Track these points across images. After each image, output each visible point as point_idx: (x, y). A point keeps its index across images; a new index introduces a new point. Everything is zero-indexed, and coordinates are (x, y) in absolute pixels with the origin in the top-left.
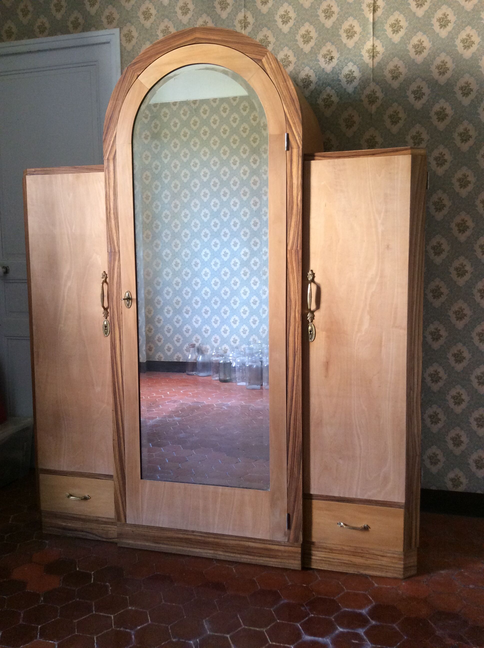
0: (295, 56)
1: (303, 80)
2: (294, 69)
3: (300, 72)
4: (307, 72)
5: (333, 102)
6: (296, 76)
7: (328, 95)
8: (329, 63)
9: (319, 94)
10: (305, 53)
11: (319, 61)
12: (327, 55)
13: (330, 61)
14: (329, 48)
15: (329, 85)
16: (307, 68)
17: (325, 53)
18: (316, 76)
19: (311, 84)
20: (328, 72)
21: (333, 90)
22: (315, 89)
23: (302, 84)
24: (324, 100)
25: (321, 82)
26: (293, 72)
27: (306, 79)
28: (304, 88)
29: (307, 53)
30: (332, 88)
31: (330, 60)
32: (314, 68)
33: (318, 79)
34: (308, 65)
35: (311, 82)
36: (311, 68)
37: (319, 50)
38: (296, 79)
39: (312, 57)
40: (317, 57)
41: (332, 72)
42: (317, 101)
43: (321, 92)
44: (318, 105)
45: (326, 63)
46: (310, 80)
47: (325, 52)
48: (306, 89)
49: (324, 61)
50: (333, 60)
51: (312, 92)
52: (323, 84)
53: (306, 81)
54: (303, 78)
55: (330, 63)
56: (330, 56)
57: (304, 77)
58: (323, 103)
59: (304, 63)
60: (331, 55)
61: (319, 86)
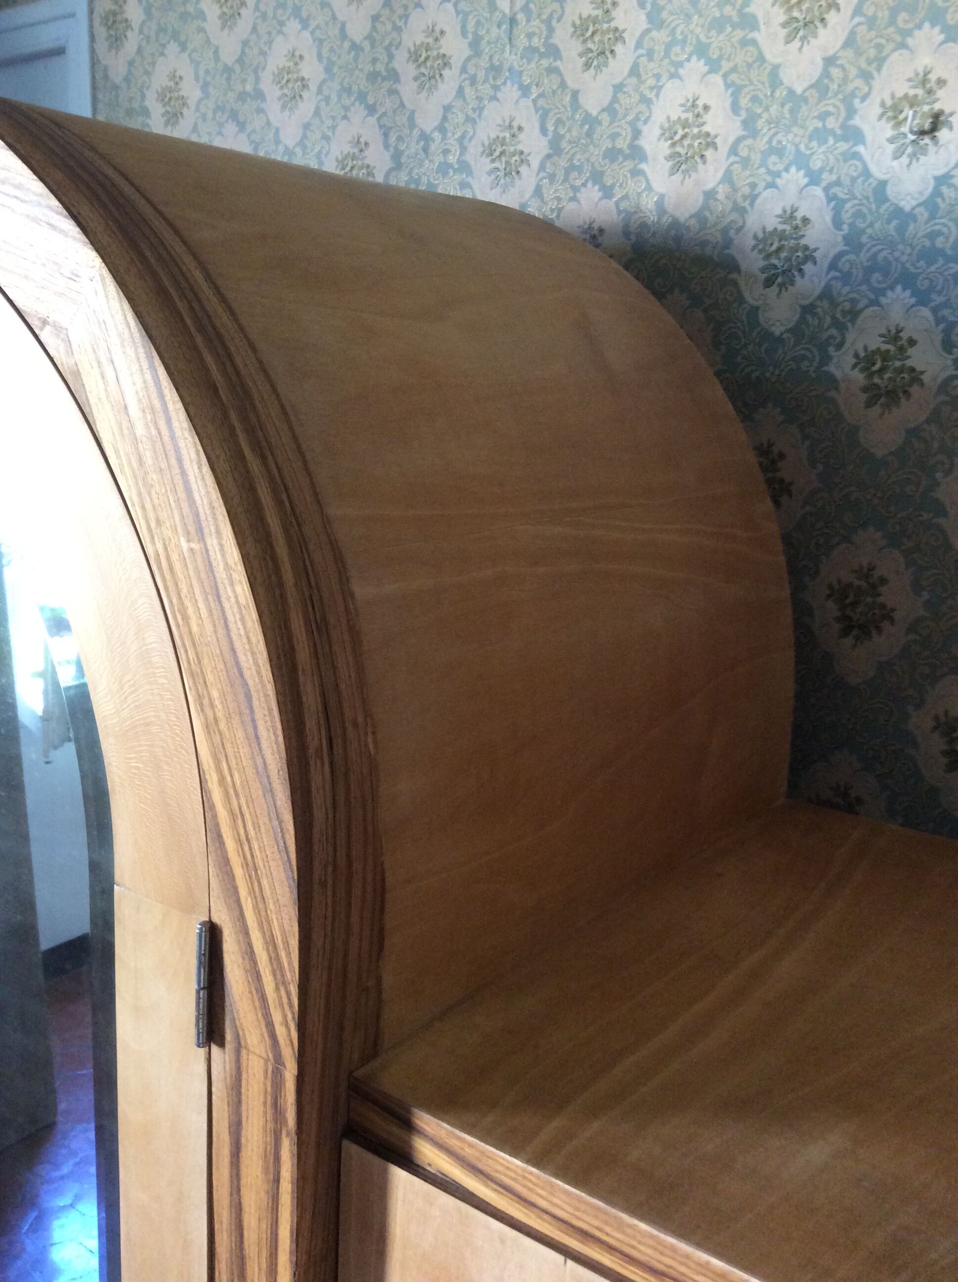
0: (735, 108)
1: (764, 240)
2: (728, 179)
3: (753, 198)
4: (789, 199)
5: (915, 377)
6: (734, 216)
7: (894, 336)
8: (919, 152)
9: (842, 328)
10: (791, 92)
11: (857, 136)
12: (913, 102)
13: (927, 140)
14: (924, 60)
15: (907, 280)
16: (795, 178)
17: (900, 94)
18: (837, 223)
19: (808, 268)
20: (907, 205)
21: (926, 312)
22: (826, 294)
23: (762, 263)
24: (866, 362)
25: (863, 256)
26: (721, 196)
27: (782, 236)
28: (769, 283)
29: (799, 90)
30: (922, 299)
31: (922, 133)
32: (827, 178)
33: (847, 240)
34: (801, 161)
35: (809, 256)
36: (814, 179)
37: (867, 77)
38: (732, 233)
39: (823, 116)
40: (851, 112)
41: (931, 204)
42: (826, 359)
43: (854, 314)
44: (833, 382)
45: (897, 156)
46: (803, 242)
47: (902, 89)
48: (775, 288)
49: (891, 140)
50: (943, 134)
51: (808, 310)
52: (869, 270)
53: (779, 250)
54: (770, 228)
55: (924, 151)
56: (926, 108)
57: (772, 223)
58: (858, 377)
59: (779, 152)
60: (937, 107)
61: (846, 278)
